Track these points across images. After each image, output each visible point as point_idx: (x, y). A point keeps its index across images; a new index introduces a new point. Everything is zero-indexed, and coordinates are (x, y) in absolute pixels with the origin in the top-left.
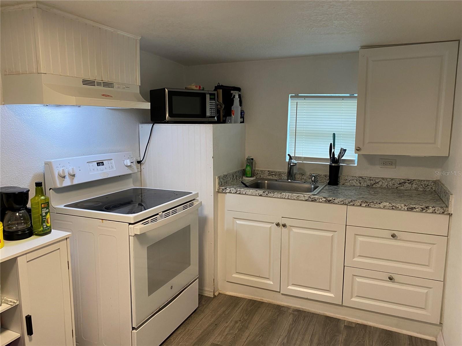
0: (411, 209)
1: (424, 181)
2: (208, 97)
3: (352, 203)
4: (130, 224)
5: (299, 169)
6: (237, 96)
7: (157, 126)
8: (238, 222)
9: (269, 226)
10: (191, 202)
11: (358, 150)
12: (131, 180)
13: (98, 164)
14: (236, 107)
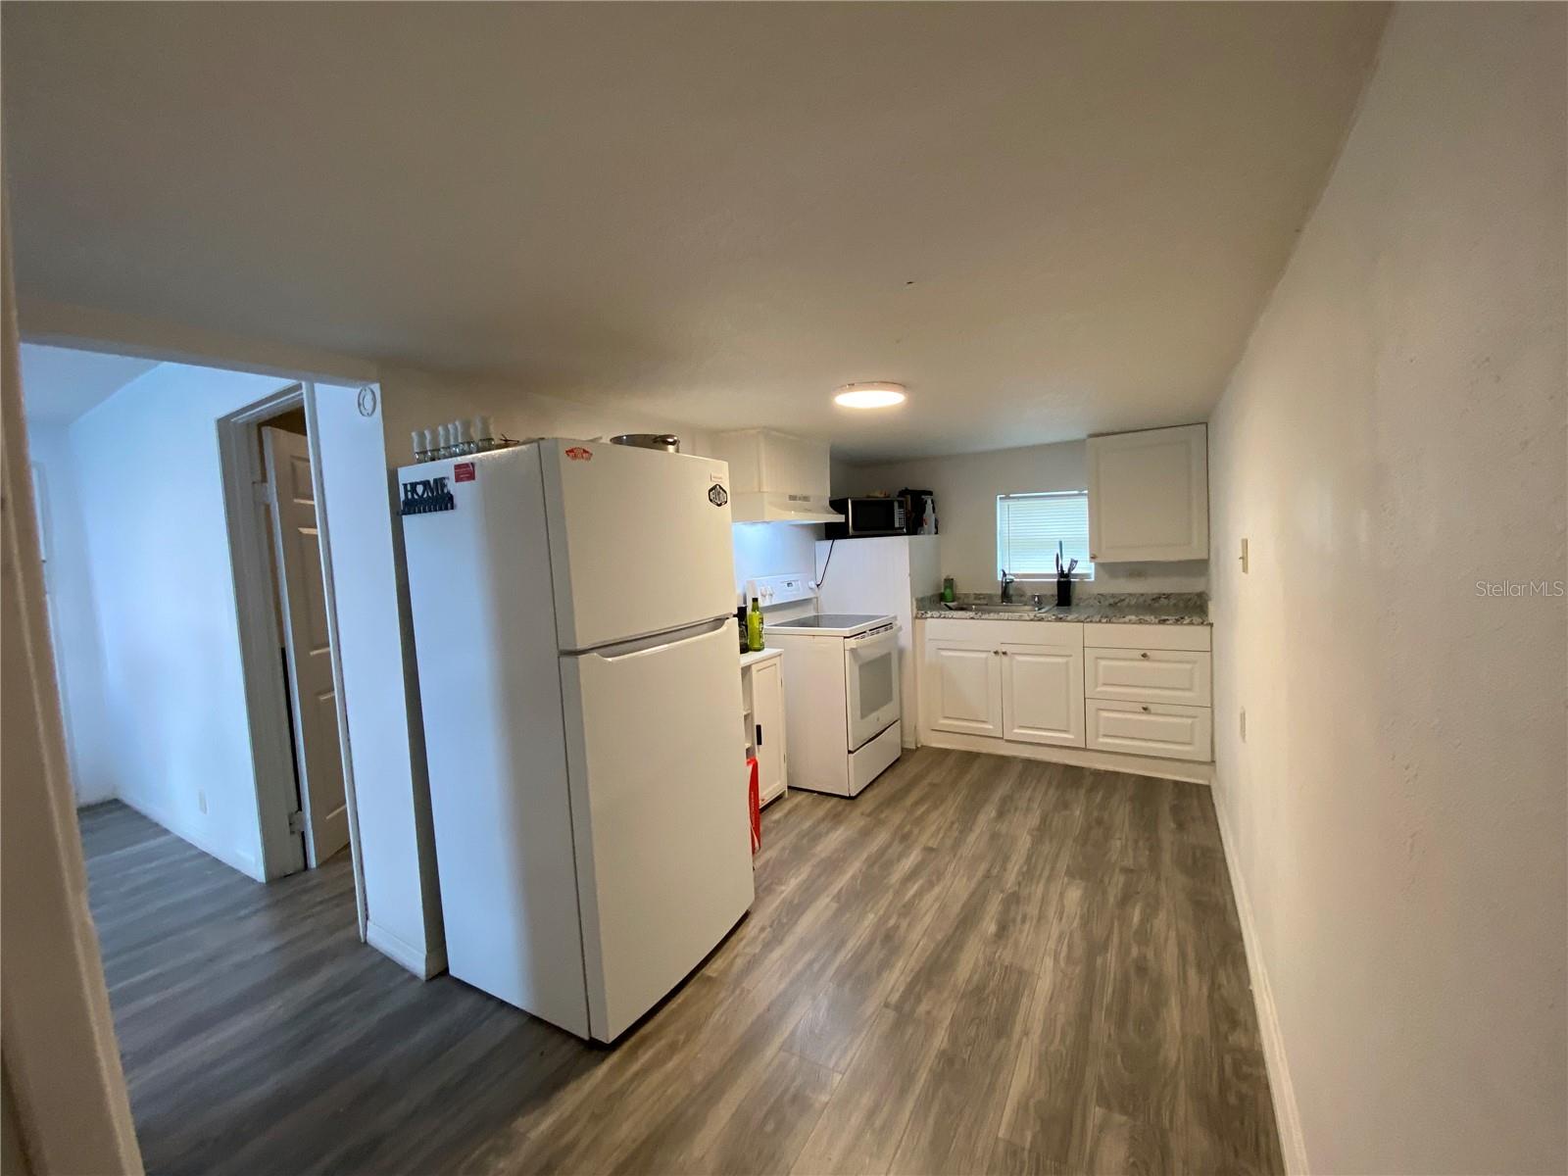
0: (1163, 622)
1: (1184, 594)
2: (896, 505)
3: (1089, 620)
4: (845, 637)
5: (1017, 589)
6: (929, 502)
7: (839, 543)
8: (944, 653)
9: (984, 655)
10: (887, 626)
11: (1093, 558)
13: (788, 584)
14: (929, 515)
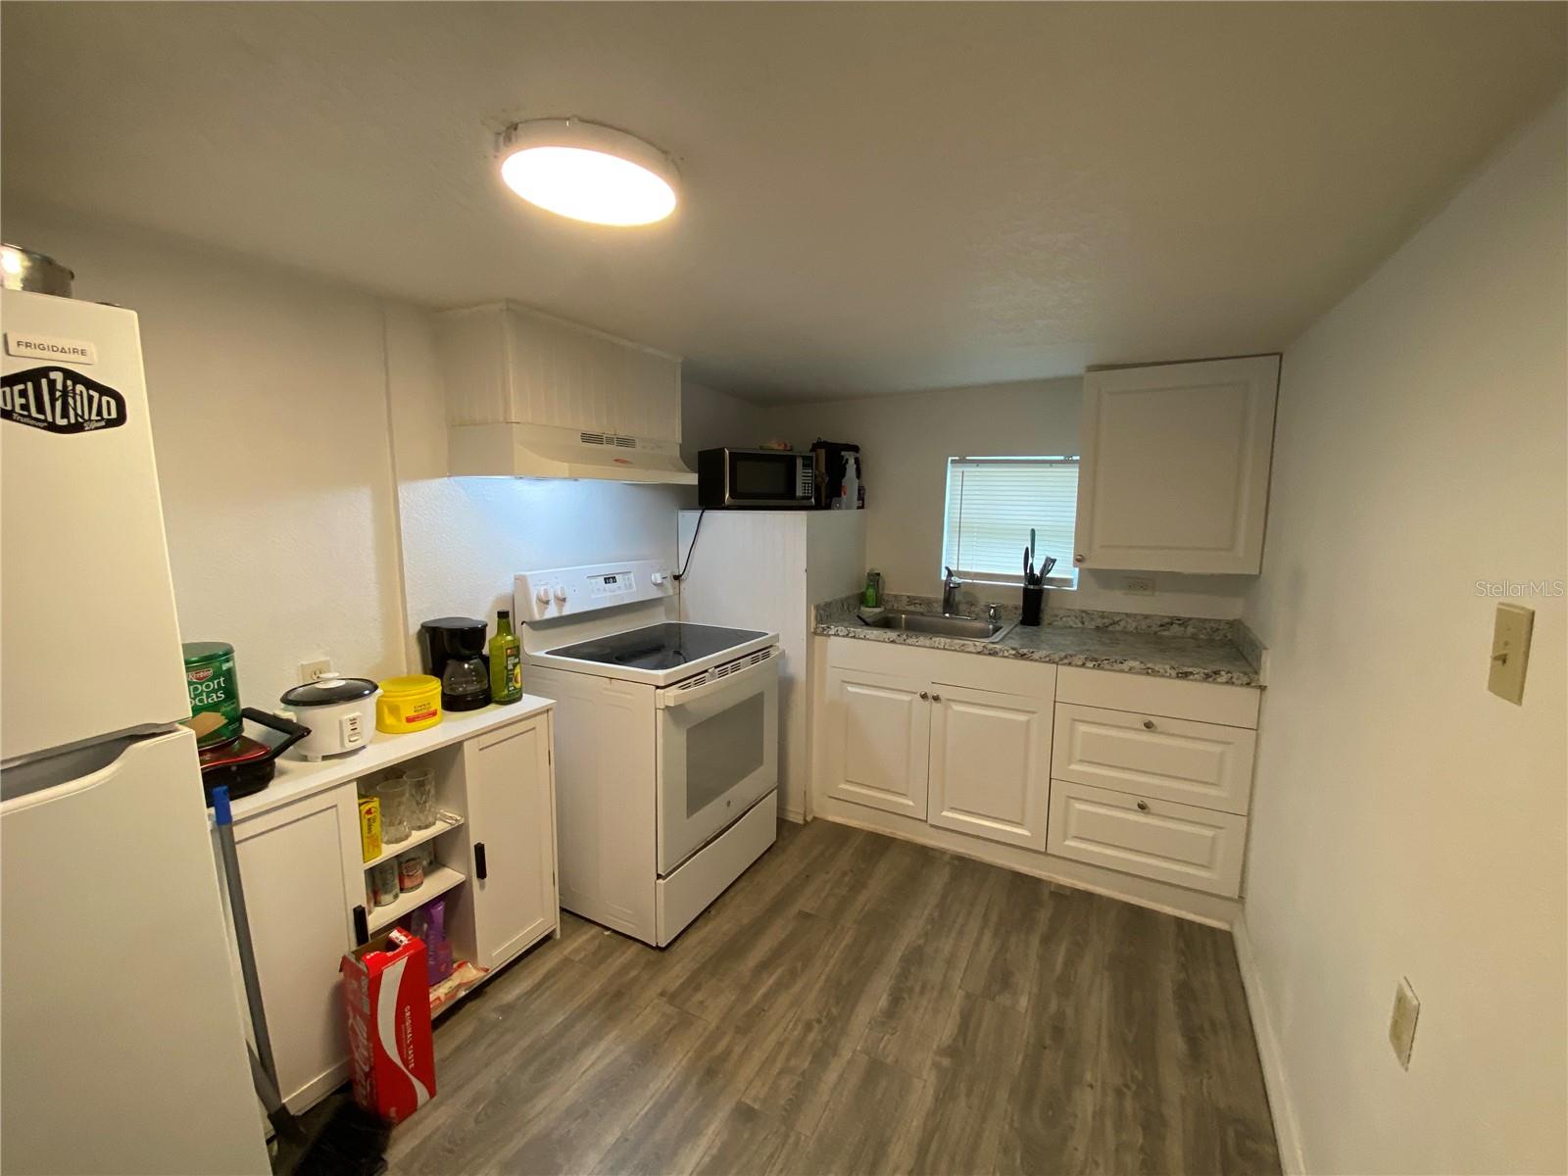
0: (1185, 675)
1: (1210, 620)
2: (799, 462)
3: (1067, 660)
4: (658, 687)
5: (966, 594)
6: (852, 461)
7: (710, 515)
8: (850, 689)
9: (906, 698)
10: (764, 651)
11: (1079, 560)
12: (662, 609)
13: (607, 580)
14: (850, 481)
